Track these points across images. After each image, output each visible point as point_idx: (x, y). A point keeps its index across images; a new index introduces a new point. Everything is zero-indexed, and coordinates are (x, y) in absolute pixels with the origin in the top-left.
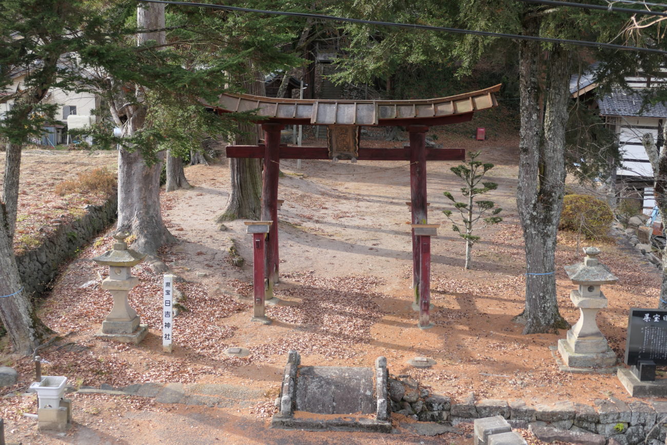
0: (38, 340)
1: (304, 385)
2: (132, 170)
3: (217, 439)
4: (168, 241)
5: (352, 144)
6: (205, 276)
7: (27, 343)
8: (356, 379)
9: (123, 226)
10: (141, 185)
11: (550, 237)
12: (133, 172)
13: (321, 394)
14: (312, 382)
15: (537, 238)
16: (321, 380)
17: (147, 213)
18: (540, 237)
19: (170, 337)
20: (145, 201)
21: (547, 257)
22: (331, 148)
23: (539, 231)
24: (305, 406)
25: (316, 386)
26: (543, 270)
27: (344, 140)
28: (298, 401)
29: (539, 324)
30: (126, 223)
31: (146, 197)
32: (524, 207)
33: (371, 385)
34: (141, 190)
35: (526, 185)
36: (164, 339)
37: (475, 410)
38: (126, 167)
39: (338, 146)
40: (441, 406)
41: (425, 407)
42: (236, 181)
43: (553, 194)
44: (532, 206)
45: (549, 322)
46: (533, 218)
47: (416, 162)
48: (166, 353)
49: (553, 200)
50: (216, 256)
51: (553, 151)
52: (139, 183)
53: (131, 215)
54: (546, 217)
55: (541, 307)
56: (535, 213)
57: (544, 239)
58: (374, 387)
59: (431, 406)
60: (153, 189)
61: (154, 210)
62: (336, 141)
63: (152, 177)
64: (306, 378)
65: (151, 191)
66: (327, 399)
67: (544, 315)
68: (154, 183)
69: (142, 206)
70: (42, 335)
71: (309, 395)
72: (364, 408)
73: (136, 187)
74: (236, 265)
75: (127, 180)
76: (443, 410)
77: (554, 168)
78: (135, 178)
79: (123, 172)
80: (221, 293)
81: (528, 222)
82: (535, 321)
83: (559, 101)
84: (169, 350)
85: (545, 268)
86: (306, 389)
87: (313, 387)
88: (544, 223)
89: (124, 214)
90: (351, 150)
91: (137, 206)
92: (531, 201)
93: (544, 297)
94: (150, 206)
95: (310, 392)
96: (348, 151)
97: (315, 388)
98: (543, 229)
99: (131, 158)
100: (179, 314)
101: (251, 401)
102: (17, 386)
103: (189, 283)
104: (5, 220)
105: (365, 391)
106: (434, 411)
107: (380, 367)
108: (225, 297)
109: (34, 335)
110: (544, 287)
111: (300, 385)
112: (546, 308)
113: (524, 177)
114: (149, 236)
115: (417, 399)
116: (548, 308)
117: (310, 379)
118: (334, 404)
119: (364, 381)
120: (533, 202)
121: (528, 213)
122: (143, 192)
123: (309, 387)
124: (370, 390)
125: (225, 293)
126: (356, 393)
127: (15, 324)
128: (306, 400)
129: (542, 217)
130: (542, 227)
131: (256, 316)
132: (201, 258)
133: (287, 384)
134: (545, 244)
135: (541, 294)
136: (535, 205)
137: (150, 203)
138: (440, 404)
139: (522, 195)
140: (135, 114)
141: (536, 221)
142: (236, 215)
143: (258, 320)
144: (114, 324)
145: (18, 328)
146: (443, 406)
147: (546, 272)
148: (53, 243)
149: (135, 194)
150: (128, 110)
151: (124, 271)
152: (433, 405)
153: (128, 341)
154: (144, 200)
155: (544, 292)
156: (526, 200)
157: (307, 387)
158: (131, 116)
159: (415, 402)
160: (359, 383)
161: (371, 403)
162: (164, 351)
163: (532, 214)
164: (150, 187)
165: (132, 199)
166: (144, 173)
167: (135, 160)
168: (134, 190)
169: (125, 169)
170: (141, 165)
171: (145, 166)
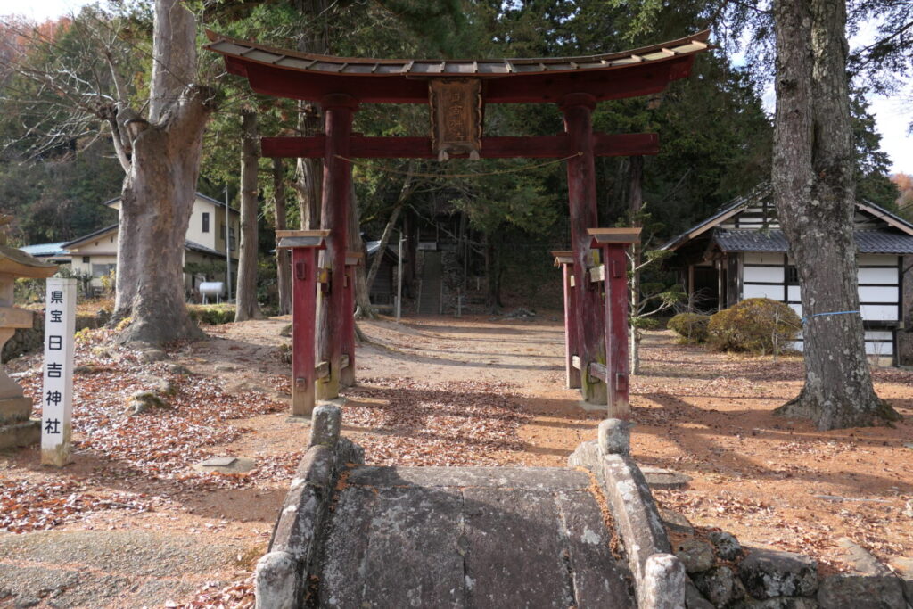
1: (357, 513)
2: (136, 224)
5: (471, 125)
6: (230, 370)
8: (537, 494)
10: (149, 247)
11: (849, 243)
12: (138, 228)
13: (419, 545)
14: (387, 505)
15: (827, 244)
16: (420, 499)
17: (156, 288)
18: (834, 243)
19: (60, 427)
20: (155, 270)
21: (849, 280)
22: (437, 136)
23: (830, 233)
24: (358, 592)
25: (399, 517)
26: (845, 304)
27: (457, 116)
28: (331, 574)
29: (849, 409)
30: (124, 305)
31: (155, 265)
32: (791, 194)
33: (592, 511)
34: (148, 253)
35: (795, 152)
36: (44, 431)
37: (899, 594)
38: (128, 220)
39: (447, 131)
40: (789, 581)
41: (741, 586)
43: (844, 169)
44: (808, 190)
45: (867, 405)
46: (812, 212)
47: (580, 154)
48: (49, 468)
49: (845, 179)
50: (259, 352)
51: (833, 99)
52: (146, 244)
53: (132, 293)
54: (837, 208)
55: (849, 376)
56: (816, 203)
57: (841, 245)
58: (605, 516)
59: (760, 581)
60: (169, 255)
61: (170, 286)
62: (445, 121)
63: (167, 236)
64: (366, 493)
65: (165, 256)
66: (441, 563)
67: (857, 392)
68: (170, 246)
69: (148, 277)
71: (373, 552)
72: (583, 594)
73: (141, 249)
74: (288, 362)
75: (129, 241)
76: (797, 594)
77: (836, 127)
78: (140, 236)
80: (247, 390)
81: (804, 219)
82: (839, 405)
83: (834, 16)
84: (57, 461)
85: (848, 302)
86: (364, 529)
87: (389, 521)
88: (837, 217)
89: (122, 292)
90: (471, 137)
91: (141, 277)
92: (805, 181)
93: (852, 356)
94: (160, 278)
95: (377, 540)
96: (465, 139)
97: (397, 525)
98: (836, 229)
99: (136, 207)
100: (144, 410)
103: (195, 375)
105: (578, 530)
106: (768, 597)
107: (611, 452)
108: (252, 394)
110: (850, 337)
111: (346, 514)
112: (859, 379)
113: (788, 140)
114: (153, 320)
115: (714, 561)
116: (862, 378)
117: (380, 497)
118: (470, 582)
119: (563, 497)
120: (810, 182)
121: (801, 205)
122: (152, 257)
123: (375, 522)
124: (594, 526)
125: (256, 389)
126: (544, 539)
128: (362, 569)
129: (831, 207)
130: (833, 224)
131: (297, 414)
132: (235, 352)
133: (293, 508)
134: (843, 256)
135: (847, 352)
136: (814, 188)
137: (163, 274)
138: (786, 575)
139: (786, 174)
140: (141, 136)
141: (820, 214)
143: (299, 419)
146: (796, 582)
147: (850, 308)
149: (139, 262)
150: (131, 130)
152: (766, 578)
154: (153, 268)
155: (851, 348)
156: (796, 181)
157: (368, 520)
158: (134, 138)
159: (711, 571)
160: (552, 507)
161: (609, 574)
162: (43, 462)
163: (810, 205)
164: (164, 250)
165: (135, 269)
166: (155, 228)
167: (143, 209)
168: (139, 254)
169: (127, 224)
170: (151, 216)
171: (156, 218)
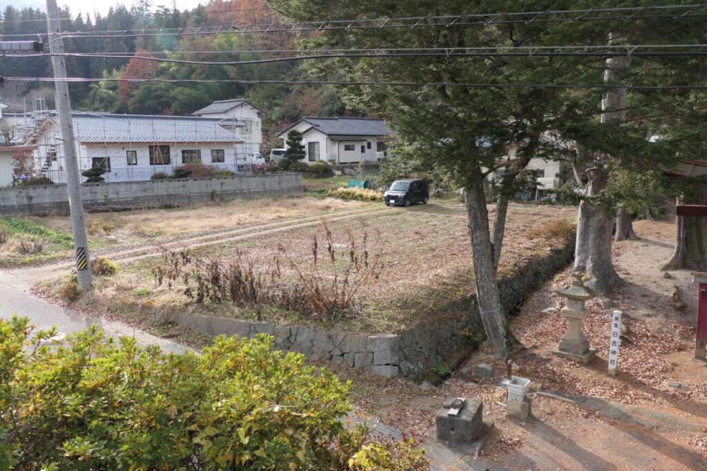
0: (509, 348)
2: (589, 222)
3: (655, 459)
4: (616, 282)
6: (649, 315)
7: (501, 349)
9: (579, 266)
10: (596, 235)
12: (590, 224)
17: (600, 258)
19: (615, 363)
30: (581, 264)
31: (599, 245)
34: (595, 239)
36: (609, 363)
38: (584, 219)
42: (682, 236)
48: (610, 376)
50: (659, 300)
52: (595, 233)
53: (586, 258)
60: (606, 238)
61: (606, 256)
65: (604, 240)
68: (607, 233)
69: (596, 252)
70: (512, 344)
73: (592, 236)
74: (679, 309)
75: (584, 230)
78: (591, 229)
79: (582, 223)
80: (663, 332)
84: (614, 374)
89: (580, 257)
91: (591, 251)
94: (602, 252)
99: (590, 213)
100: (624, 345)
101: (689, 432)
102: (492, 379)
103: (633, 319)
104: (493, 255)
108: (666, 336)
109: (506, 343)
114: (600, 277)
122: (598, 240)
125: (667, 332)
127: (494, 333)
131: (697, 358)
132: (645, 300)
137: (603, 250)
140: (595, 178)
142: (680, 265)
143: (698, 361)
144: (568, 344)
145: (495, 337)
148: (523, 275)
149: (590, 242)
150: (590, 174)
151: (579, 304)
153: (579, 360)
154: (598, 247)
158: (591, 179)
162: (609, 373)
164: (604, 236)
165: (588, 246)
166: (600, 225)
167: (593, 214)
168: (590, 238)
169: (584, 222)
170: (598, 218)
171: (600, 220)
